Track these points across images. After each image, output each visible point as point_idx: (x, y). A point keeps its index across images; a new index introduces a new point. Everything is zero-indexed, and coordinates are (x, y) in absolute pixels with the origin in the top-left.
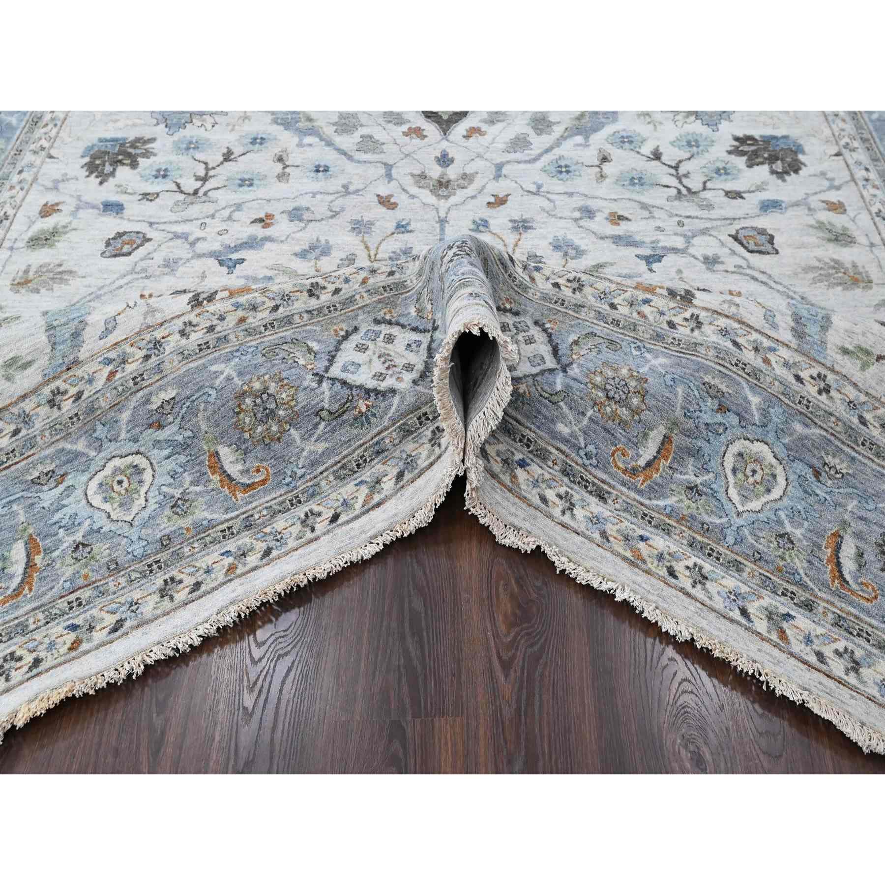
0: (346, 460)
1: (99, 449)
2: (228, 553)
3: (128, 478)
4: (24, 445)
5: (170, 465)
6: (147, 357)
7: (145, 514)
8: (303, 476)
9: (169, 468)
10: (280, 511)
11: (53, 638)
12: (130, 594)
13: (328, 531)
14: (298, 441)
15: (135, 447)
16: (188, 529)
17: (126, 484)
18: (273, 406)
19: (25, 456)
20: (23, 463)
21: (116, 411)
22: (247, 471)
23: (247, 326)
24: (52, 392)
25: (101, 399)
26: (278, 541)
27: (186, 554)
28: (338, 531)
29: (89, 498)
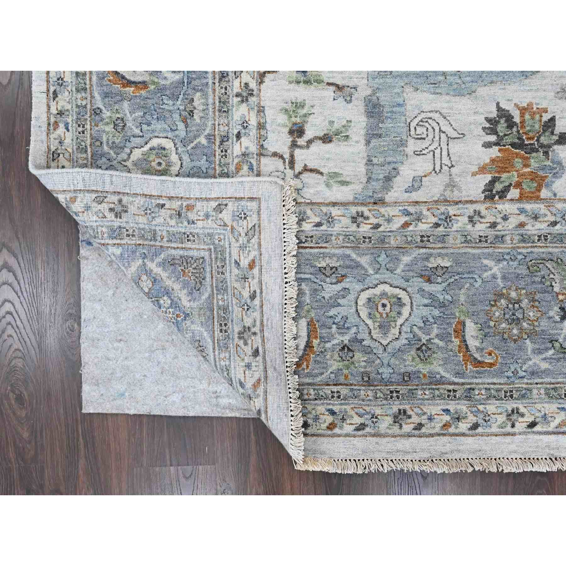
0: (559, 385)
1: (377, 271)
2: (447, 411)
3: (391, 305)
4: (321, 237)
5: (425, 312)
6: (437, 225)
7: (397, 344)
8: (522, 377)
9: (424, 314)
10: (495, 397)
11: (318, 413)
12: (374, 408)
13: (524, 433)
14: (529, 352)
15: (404, 284)
16: (424, 376)
17: (388, 308)
18: (521, 316)
19: (320, 245)
20: (316, 250)
21: (400, 252)
22: (482, 349)
23: (524, 232)
24: (357, 212)
25: (392, 238)
26: (486, 421)
27: (419, 397)
28: (530, 436)
29: (359, 307)
